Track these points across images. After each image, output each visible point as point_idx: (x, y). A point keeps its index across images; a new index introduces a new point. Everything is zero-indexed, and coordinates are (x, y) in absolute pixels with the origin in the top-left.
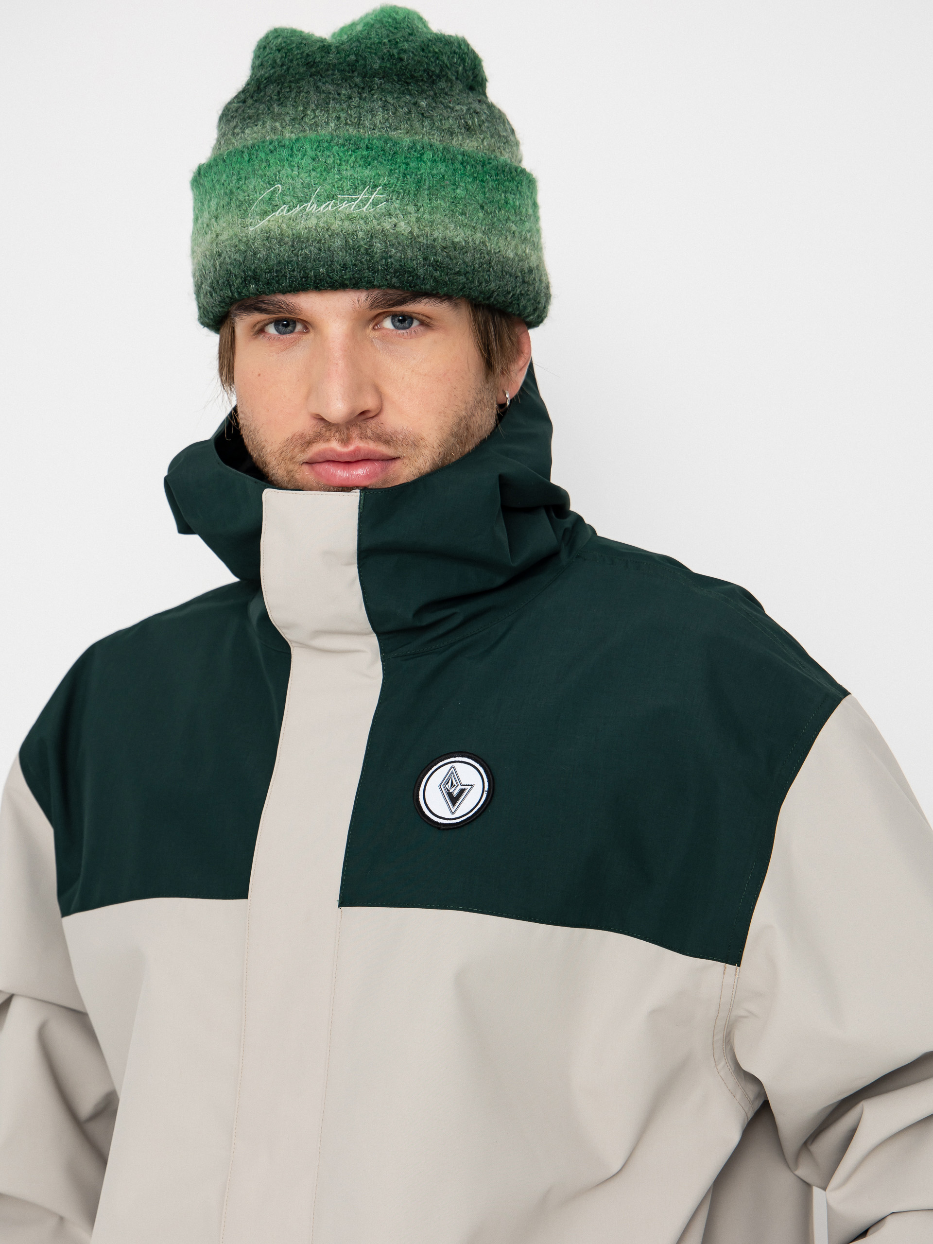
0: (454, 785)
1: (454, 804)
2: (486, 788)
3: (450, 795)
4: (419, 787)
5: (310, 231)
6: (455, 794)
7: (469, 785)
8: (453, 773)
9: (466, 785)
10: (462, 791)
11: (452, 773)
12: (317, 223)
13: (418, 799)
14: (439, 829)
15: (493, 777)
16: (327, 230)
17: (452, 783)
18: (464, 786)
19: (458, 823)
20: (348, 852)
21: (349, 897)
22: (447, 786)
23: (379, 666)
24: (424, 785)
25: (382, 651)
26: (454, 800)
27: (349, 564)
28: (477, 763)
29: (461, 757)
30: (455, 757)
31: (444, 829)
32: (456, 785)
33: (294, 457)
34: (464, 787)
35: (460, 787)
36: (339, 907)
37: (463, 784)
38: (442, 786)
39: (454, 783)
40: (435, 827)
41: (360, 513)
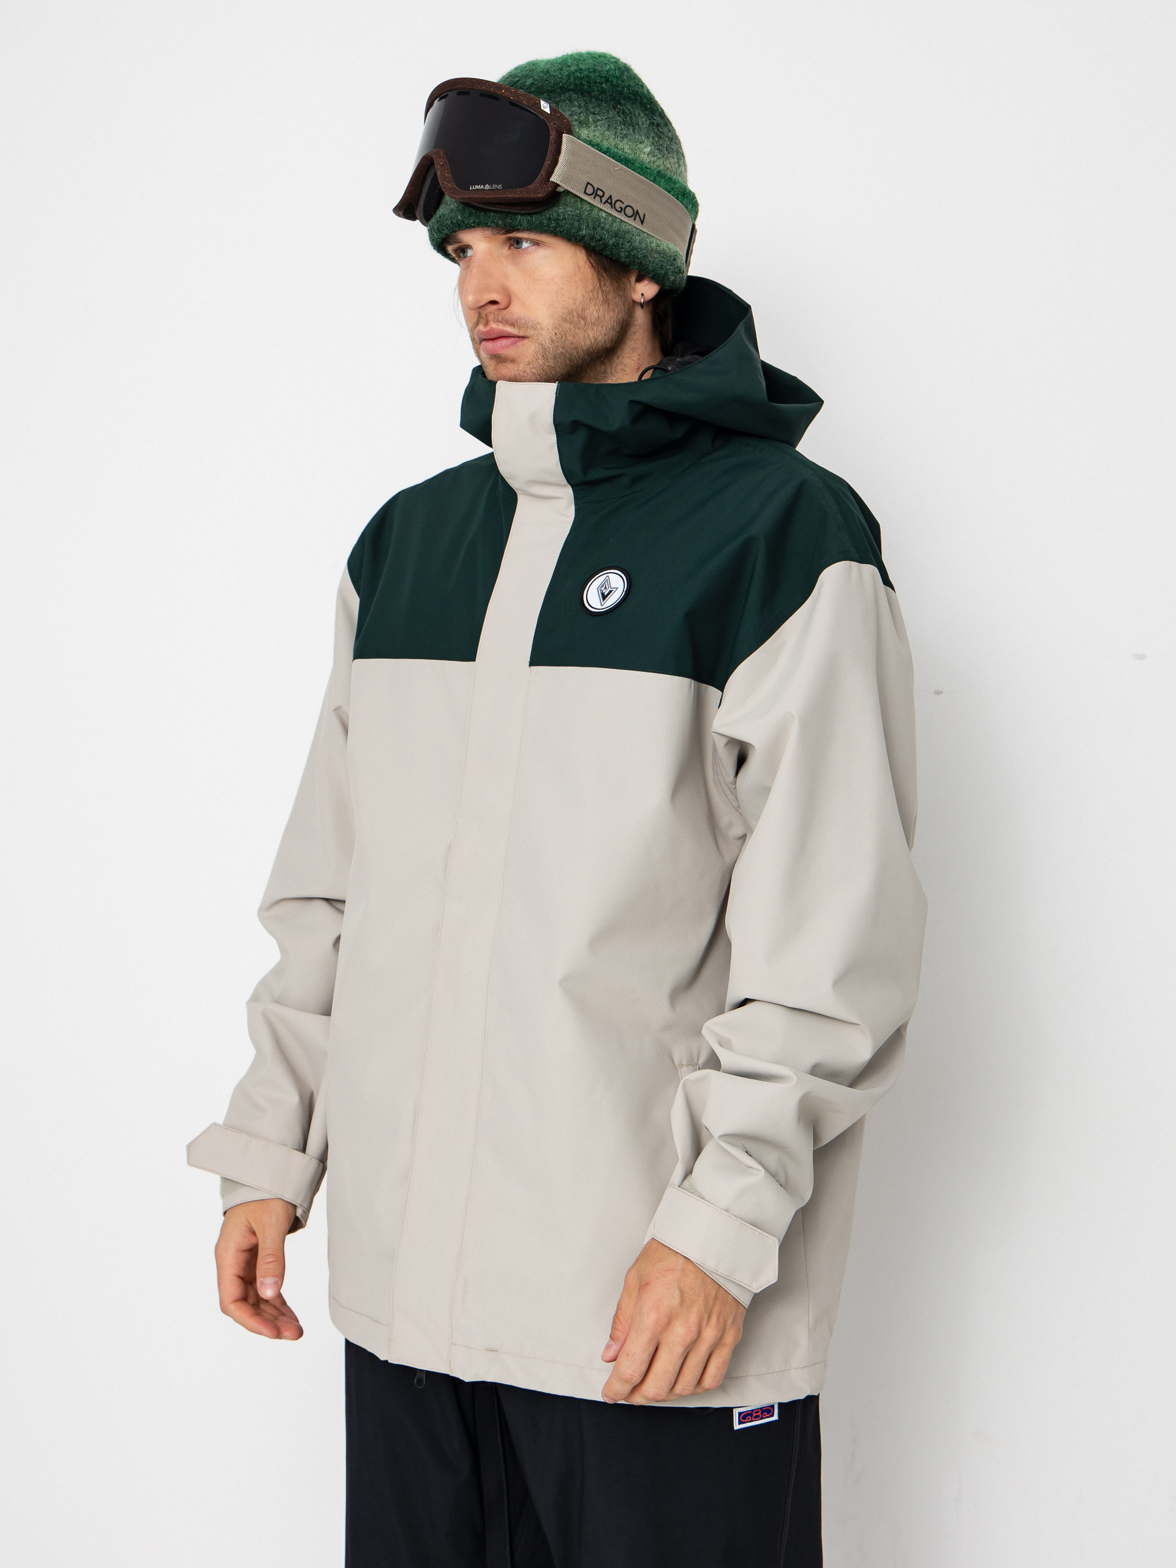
1: (604, 600)
2: (625, 588)
3: (603, 594)
4: (585, 588)
6: (606, 594)
7: (615, 587)
8: (607, 580)
10: (611, 591)
13: (583, 596)
14: (591, 615)
15: (630, 582)
17: (605, 586)
19: (604, 611)
21: (535, 661)
22: (602, 588)
23: (573, 508)
24: (588, 587)
25: (576, 498)
26: (604, 597)
28: (623, 573)
29: (613, 570)
30: (610, 570)
31: (594, 616)
34: (612, 589)
35: (610, 589)
36: (528, 666)
37: (612, 587)
38: (599, 588)
39: (607, 587)
41: (556, 398)
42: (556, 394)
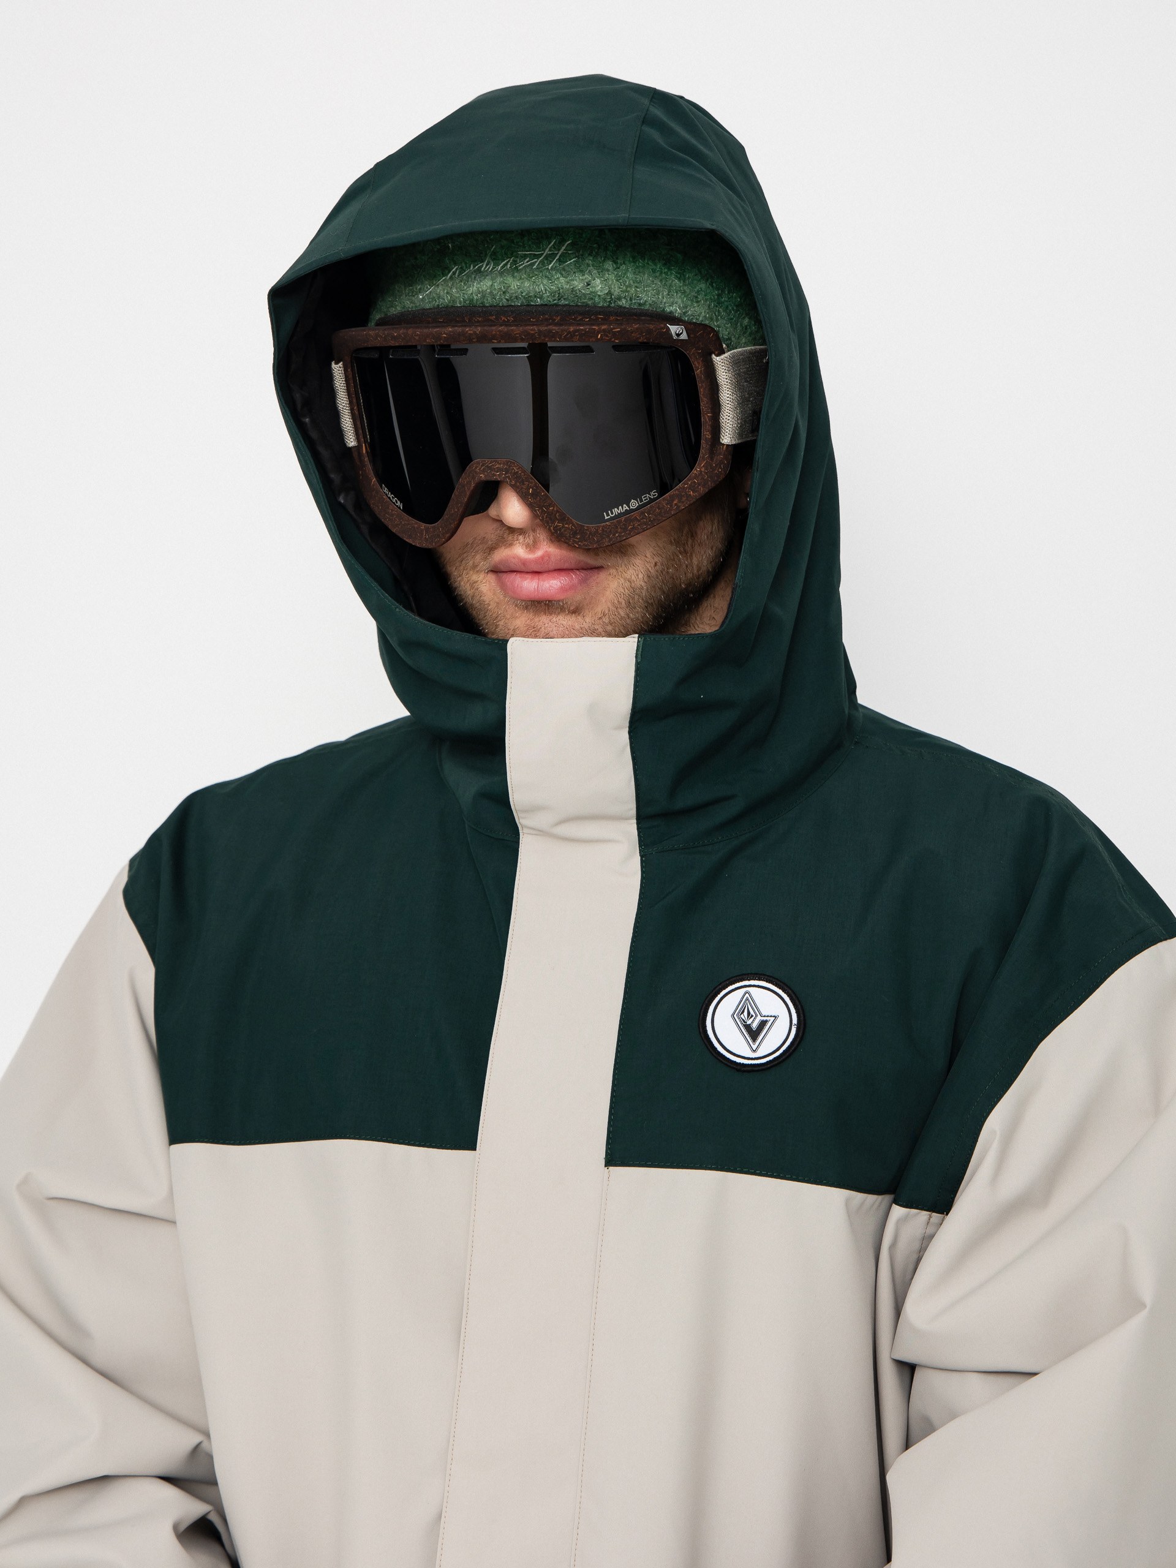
0: (752, 1016)
1: (754, 1040)
2: (795, 1021)
3: (748, 1027)
4: (706, 1016)
5: (484, 297)
6: (755, 1026)
7: (771, 1016)
8: (751, 1001)
9: (768, 1016)
10: (763, 1024)
11: (747, 999)
12: (492, 285)
13: (706, 1032)
14: (738, 1070)
15: (802, 1006)
16: (504, 293)
17: (749, 1013)
18: (764, 1016)
19: (762, 1064)
20: (614, 1097)
21: (618, 1155)
22: (742, 1016)
24: (711, 1013)
25: (642, 844)
26: (754, 1034)
27: (619, 728)
28: (780, 989)
29: (757, 980)
30: (749, 980)
31: (746, 1072)
32: (754, 1016)
33: (477, 566)
34: (765, 1019)
35: (759, 1018)
36: (605, 1166)
37: (764, 1014)
38: (735, 1016)
39: (752, 1012)
40: (734, 1068)
41: (638, 664)
42: (636, 657)
